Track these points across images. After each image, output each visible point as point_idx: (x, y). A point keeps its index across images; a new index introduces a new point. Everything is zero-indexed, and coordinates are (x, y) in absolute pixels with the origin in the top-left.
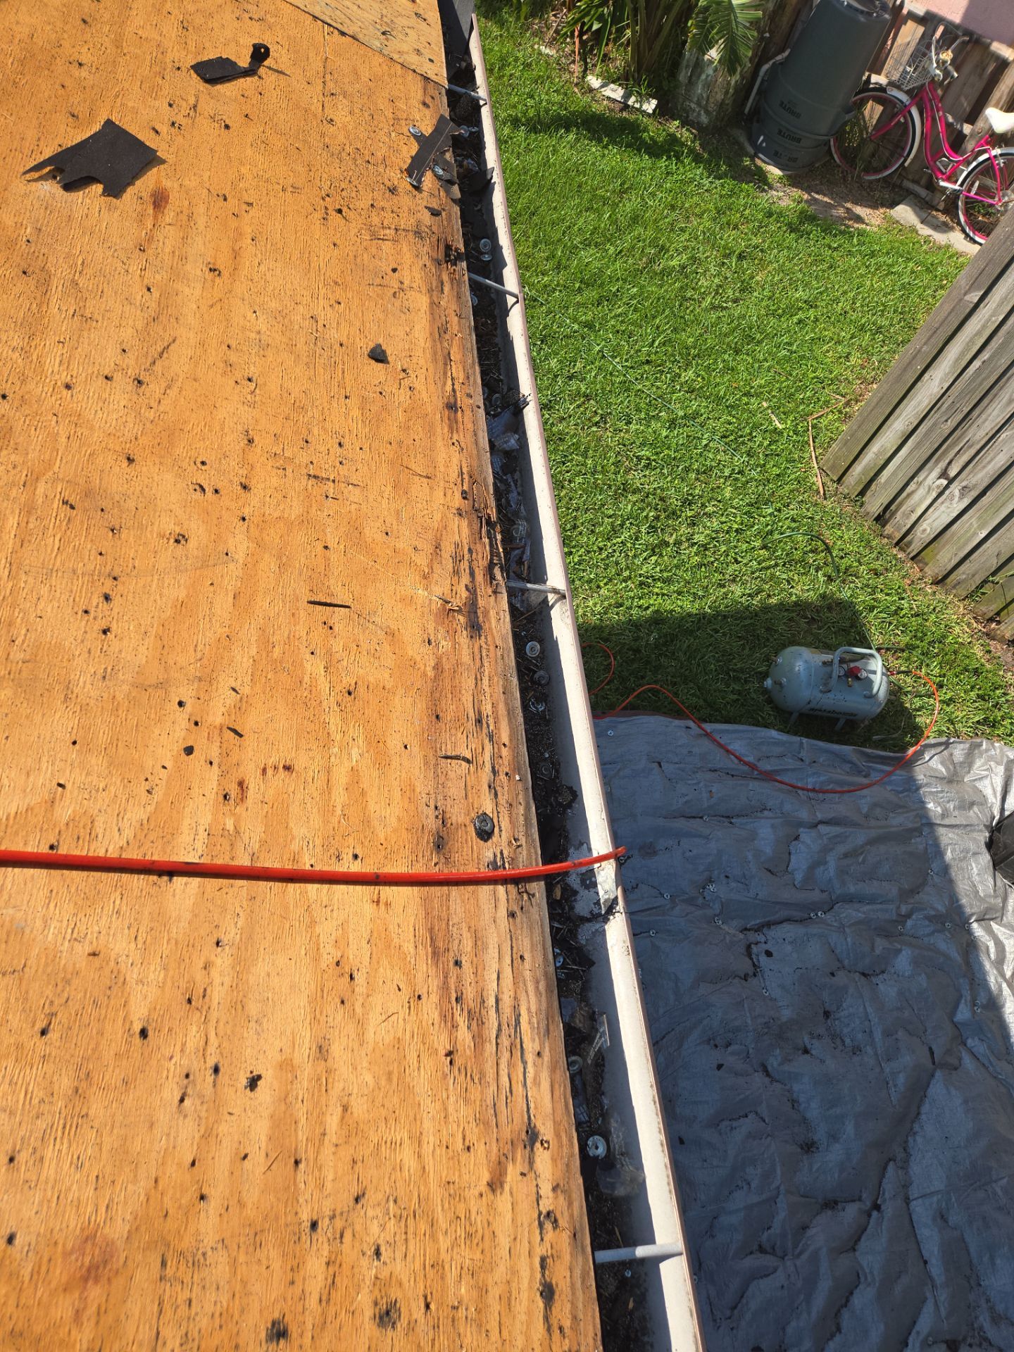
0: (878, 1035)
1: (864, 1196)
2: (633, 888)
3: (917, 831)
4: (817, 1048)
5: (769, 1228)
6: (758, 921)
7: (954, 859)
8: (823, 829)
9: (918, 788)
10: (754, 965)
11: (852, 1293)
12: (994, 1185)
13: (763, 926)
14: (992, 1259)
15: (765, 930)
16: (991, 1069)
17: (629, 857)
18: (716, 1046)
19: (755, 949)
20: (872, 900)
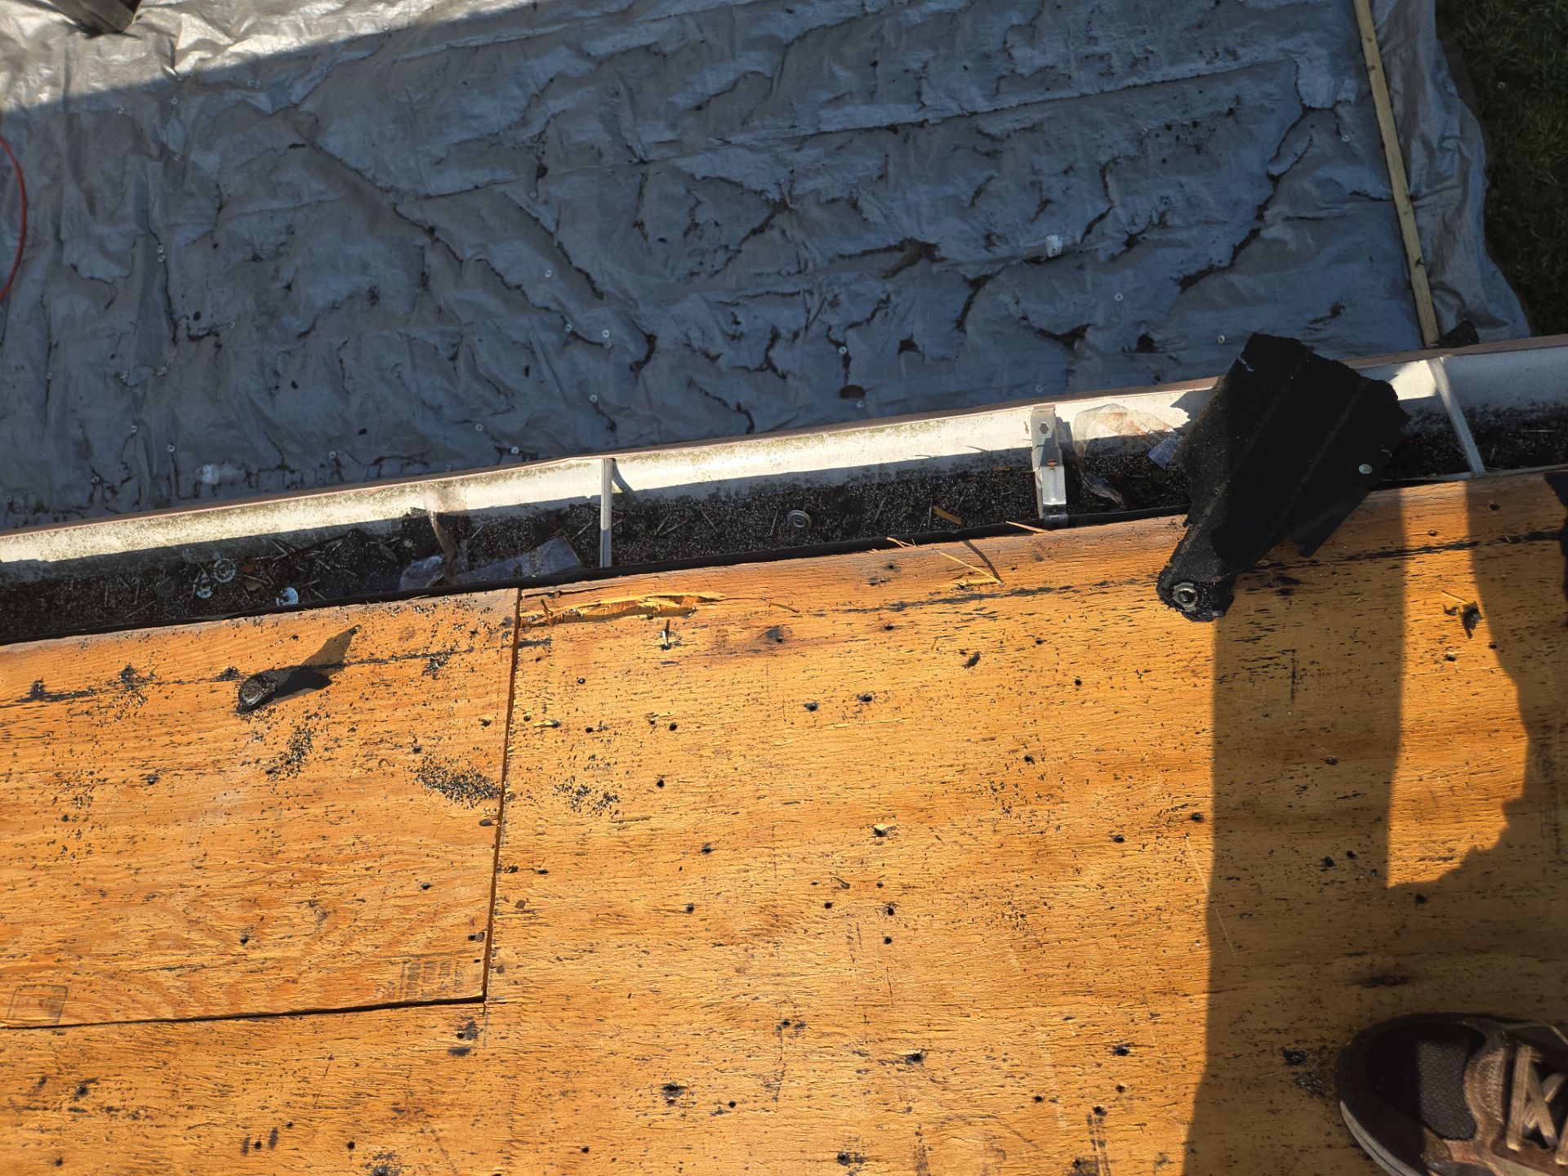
0: (274, 204)
1: (419, 243)
2: (126, 468)
3: (71, 120)
4: (287, 275)
5: (436, 348)
6: (165, 324)
7: (105, 81)
8: (64, 235)
9: (23, 109)
10: (208, 334)
11: (493, 269)
12: (414, 101)
13: (172, 319)
14: (474, 117)
15: (176, 317)
16: (318, 80)
17: (93, 471)
18: (277, 387)
19: (193, 332)
20: (142, 187)
